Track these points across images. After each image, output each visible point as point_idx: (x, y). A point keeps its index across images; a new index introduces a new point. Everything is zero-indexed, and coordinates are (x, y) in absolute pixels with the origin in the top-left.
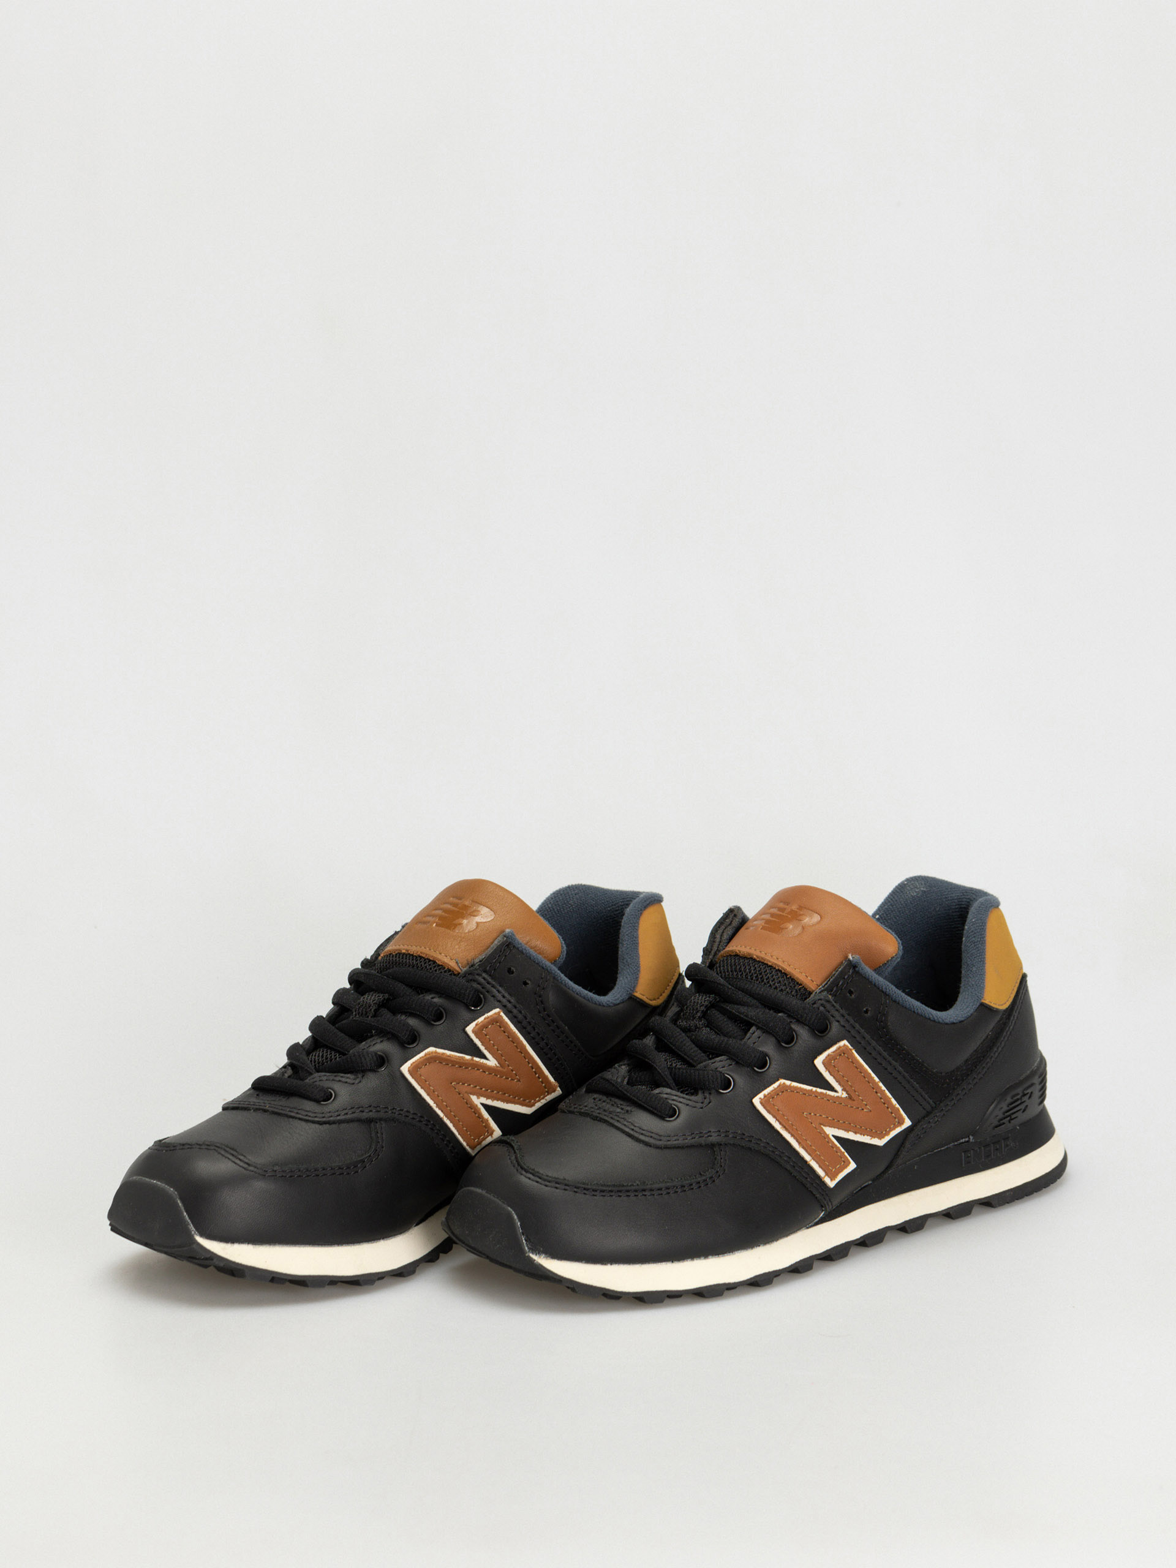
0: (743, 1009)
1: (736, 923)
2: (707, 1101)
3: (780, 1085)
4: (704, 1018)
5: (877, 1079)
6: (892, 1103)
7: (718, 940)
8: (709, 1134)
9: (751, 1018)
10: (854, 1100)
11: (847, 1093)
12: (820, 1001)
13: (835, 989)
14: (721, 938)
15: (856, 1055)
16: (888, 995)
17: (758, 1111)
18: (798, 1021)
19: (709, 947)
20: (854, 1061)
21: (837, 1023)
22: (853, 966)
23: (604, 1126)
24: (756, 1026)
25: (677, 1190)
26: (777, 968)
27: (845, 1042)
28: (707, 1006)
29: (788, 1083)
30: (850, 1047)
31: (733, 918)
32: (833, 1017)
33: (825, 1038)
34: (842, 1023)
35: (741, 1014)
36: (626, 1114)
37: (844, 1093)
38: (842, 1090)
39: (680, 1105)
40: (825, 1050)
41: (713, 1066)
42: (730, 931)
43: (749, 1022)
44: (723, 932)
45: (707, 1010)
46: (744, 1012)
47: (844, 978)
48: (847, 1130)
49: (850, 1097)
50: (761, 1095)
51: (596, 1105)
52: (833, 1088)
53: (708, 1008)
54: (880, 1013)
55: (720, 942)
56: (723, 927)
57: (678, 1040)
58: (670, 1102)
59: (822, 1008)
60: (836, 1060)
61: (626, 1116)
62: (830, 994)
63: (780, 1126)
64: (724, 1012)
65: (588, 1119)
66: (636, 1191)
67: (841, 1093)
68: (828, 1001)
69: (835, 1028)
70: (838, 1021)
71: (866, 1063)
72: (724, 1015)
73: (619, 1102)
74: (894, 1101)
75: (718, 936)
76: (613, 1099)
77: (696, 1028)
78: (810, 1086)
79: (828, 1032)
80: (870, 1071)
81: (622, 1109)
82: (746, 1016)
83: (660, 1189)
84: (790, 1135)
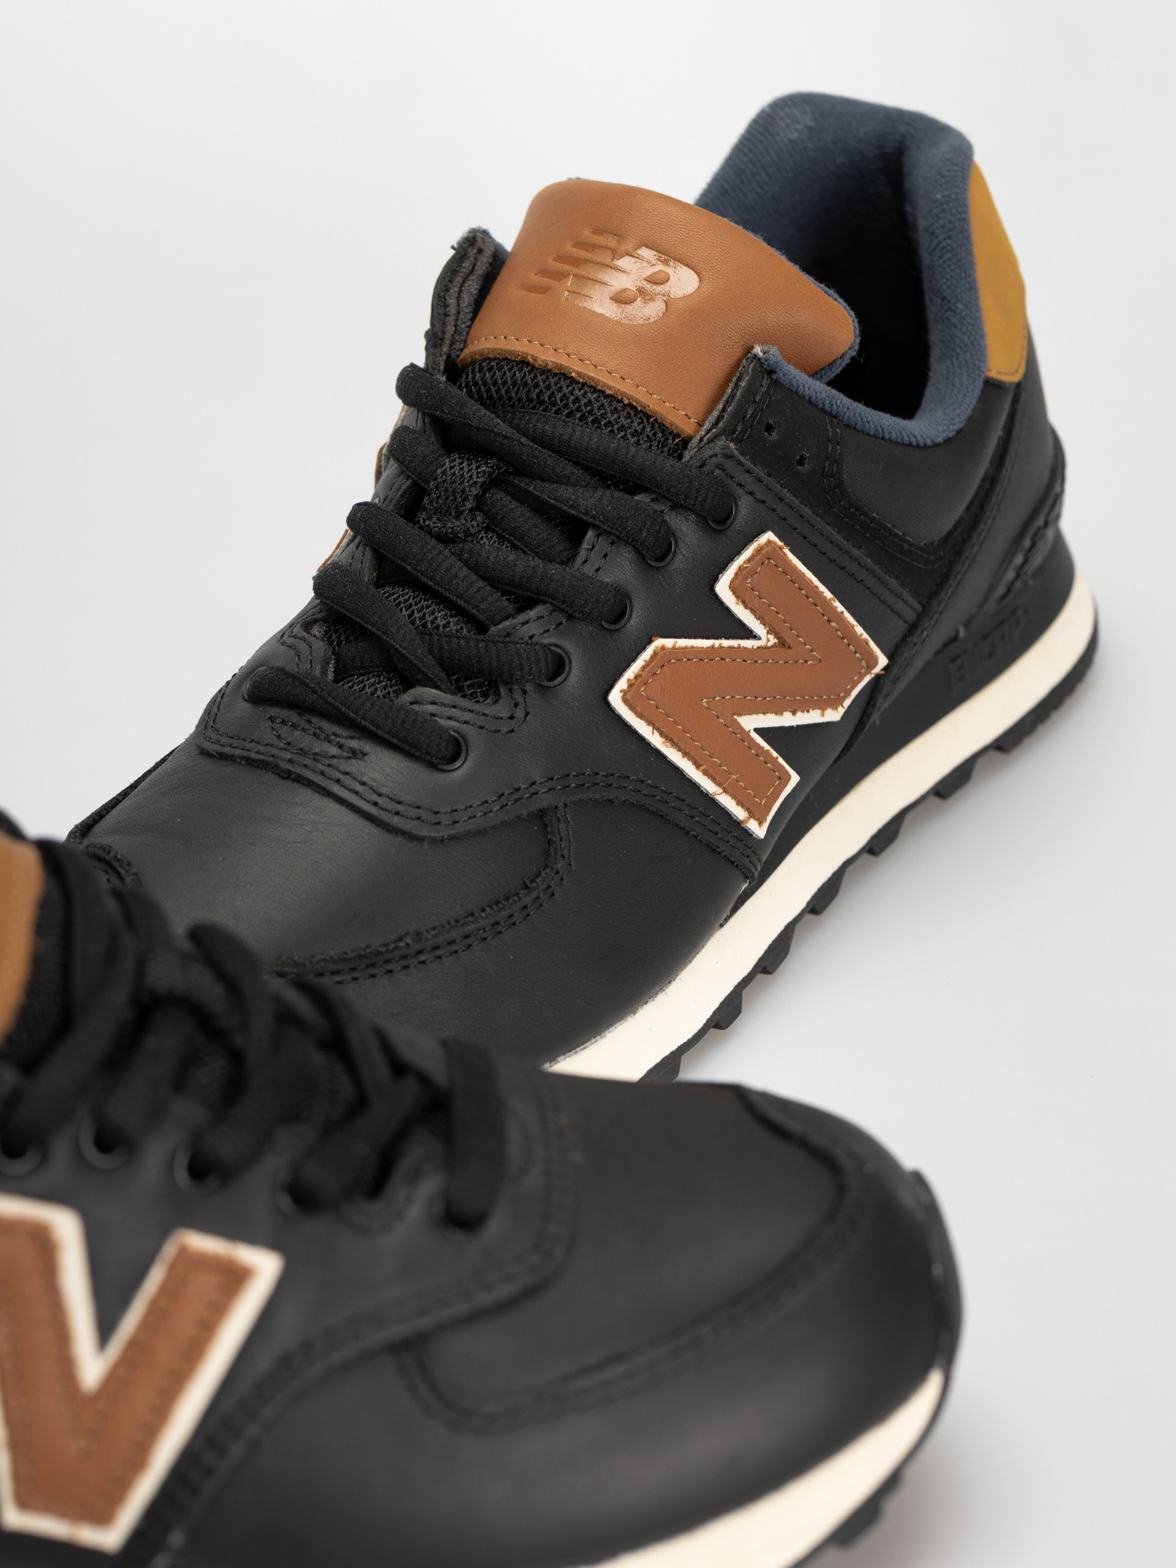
0: (566, 492)
1: (482, 268)
2: (519, 713)
3: (655, 653)
4: (481, 510)
5: (828, 594)
6: (854, 633)
7: (453, 310)
8: (532, 790)
9: (587, 513)
10: (790, 647)
11: (777, 636)
12: (713, 459)
13: (739, 427)
14: (458, 305)
15: (791, 556)
16: (835, 417)
17: (619, 718)
18: (675, 507)
19: (438, 330)
20: (790, 569)
21: (749, 498)
22: (766, 370)
23: (305, 794)
24: (595, 527)
25: (485, 935)
26: (626, 402)
27: (769, 536)
28: (483, 483)
29: (669, 643)
30: (780, 543)
31: (476, 259)
32: (740, 485)
33: (729, 533)
34: (759, 495)
35: (562, 502)
36: (353, 761)
37: (771, 637)
38: (768, 633)
39: (466, 729)
40: (731, 559)
41: (526, 631)
42: (473, 286)
43: (581, 519)
44: (460, 291)
45: (484, 492)
46: (570, 499)
47: (755, 401)
48: (779, 712)
49: (782, 643)
50: (622, 684)
51: (279, 737)
52: (751, 631)
53: (486, 488)
54: (827, 459)
55: (458, 313)
56: (458, 279)
57: (439, 565)
58: (441, 721)
59: (717, 472)
60: (755, 576)
61: (353, 766)
62: (731, 441)
63: (662, 740)
64: (522, 497)
65: (269, 777)
66: (404, 957)
67: (765, 638)
68: (729, 456)
69: (745, 509)
70: (751, 493)
71: (808, 568)
72: (522, 503)
73: (330, 728)
74: (859, 630)
75: (452, 302)
76: (314, 719)
77: (466, 536)
78: (708, 638)
79: (734, 518)
80: (816, 581)
81: (341, 746)
82: (572, 507)
83: (451, 943)
84: (680, 754)
